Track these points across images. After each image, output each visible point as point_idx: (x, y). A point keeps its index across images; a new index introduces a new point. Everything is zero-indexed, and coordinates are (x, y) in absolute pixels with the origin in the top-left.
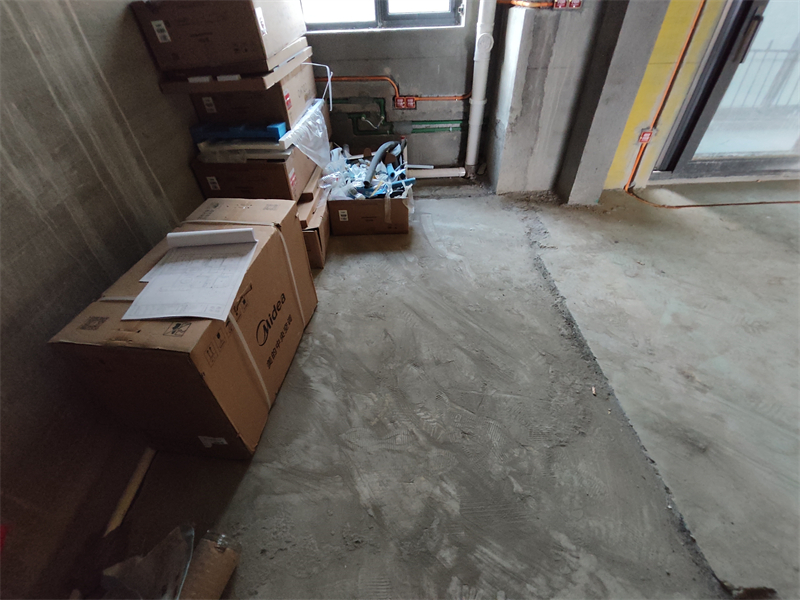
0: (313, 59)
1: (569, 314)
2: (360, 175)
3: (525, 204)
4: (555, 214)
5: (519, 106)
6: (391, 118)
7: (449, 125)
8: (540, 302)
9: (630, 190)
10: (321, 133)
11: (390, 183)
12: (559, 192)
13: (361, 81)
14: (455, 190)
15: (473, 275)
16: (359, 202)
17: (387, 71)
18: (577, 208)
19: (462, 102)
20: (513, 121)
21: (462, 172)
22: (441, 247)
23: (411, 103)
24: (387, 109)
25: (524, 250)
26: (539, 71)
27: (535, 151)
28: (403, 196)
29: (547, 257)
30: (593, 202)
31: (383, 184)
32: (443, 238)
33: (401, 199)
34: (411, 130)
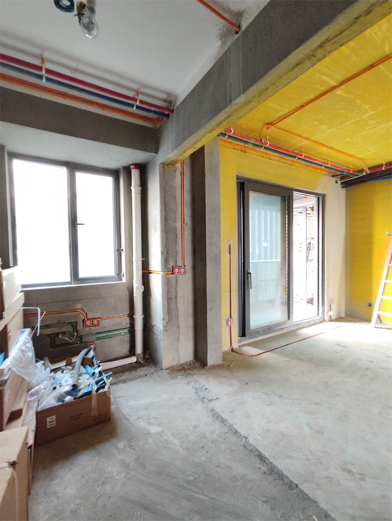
0: (24, 305)
1: (257, 450)
2: (66, 380)
3: (183, 372)
4: (205, 374)
5: (167, 317)
6: (82, 333)
7: (121, 332)
8: (233, 447)
9: (232, 350)
10: (31, 354)
11: (92, 381)
12: (200, 360)
13: (60, 313)
14: (134, 374)
15: (176, 442)
16: (70, 404)
17: (79, 306)
18: (214, 367)
19: (128, 318)
20: (165, 325)
21: (133, 359)
22: (142, 424)
23: (95, 322)
24: (78, 328)
25: (200, 406)
26: (173, 299)
27: (180, 339)
28: (106, 389)
29: (217, 406)
30: (220, 362)
31: (87, 383)
32: (140, 415)
33: (105, 392)
34: (96, 338)
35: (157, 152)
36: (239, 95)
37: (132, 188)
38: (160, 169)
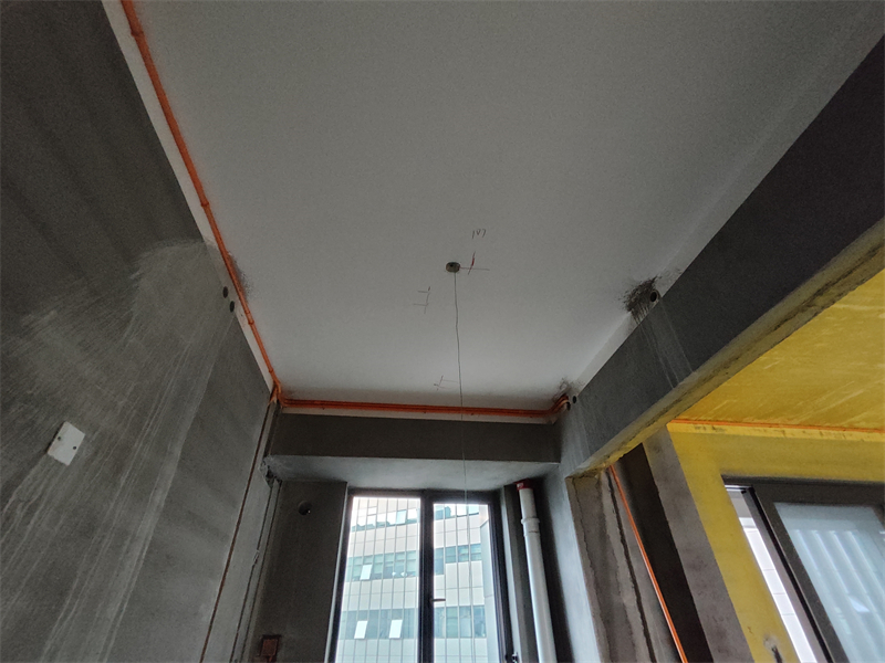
35: (558, 459)
36: (688, 374)
37: (524, 522)
38: (568, 487)
